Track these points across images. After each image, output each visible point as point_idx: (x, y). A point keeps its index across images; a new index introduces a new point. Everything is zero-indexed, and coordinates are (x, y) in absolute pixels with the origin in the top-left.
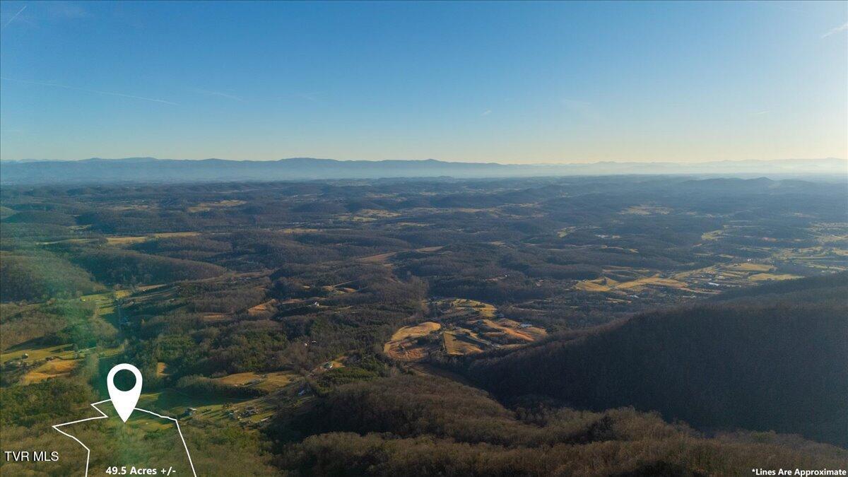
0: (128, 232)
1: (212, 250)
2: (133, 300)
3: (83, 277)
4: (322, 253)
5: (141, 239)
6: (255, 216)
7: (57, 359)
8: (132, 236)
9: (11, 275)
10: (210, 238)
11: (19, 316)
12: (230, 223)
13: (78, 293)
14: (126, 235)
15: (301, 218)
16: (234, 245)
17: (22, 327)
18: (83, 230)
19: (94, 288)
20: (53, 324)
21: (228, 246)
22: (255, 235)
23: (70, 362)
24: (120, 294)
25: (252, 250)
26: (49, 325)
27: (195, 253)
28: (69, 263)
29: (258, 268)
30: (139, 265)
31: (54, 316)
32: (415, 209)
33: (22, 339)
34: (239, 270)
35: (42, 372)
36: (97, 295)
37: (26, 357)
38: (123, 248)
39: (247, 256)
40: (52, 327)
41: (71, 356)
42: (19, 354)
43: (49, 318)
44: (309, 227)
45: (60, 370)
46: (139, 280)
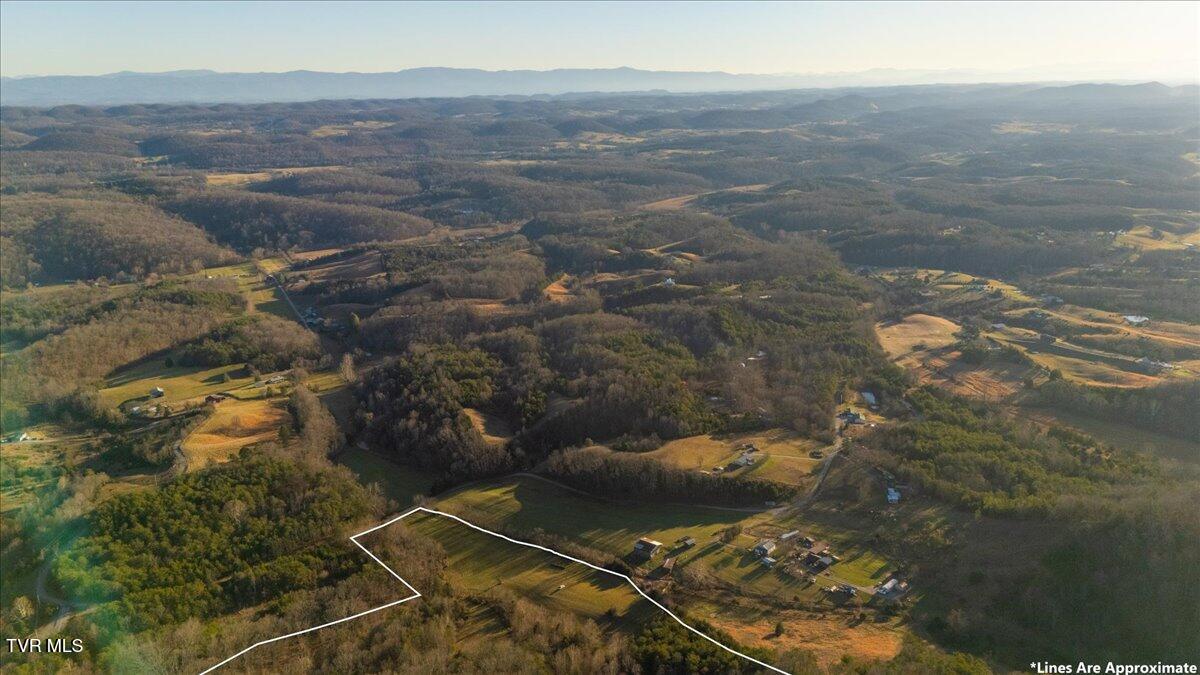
0: (230, 165)
1: (391, 192)
2: (303, 277)
3: (195, 238)
4: (580, 196)
5: (261, 177)
6: (426, 141)
7: (228, 400)
8: (240, 172)
9: (68, 231)
10: (378, 174)
11: (110, 307)
12: (388, 152)
13: (196, 263)
14: (230, 171)
15: (498, 145)
16: (425, 185)
17: (127, 330)
18: (158, 164)
19: (221, 255)
20: (183, 323)
21: (412, 186)
22: (451, 169)
23: (258, 406)
24: (271, 267)
25: (463, 191)
26: (175, 325)
27: (364, 197)
28: (162, 212)
29: (484, 220)
30: (286, 216)
31: (177, 306)
32: (664, 132)
33: (133, 354)
34: (455, 225)
35: (214, 432)
36: (227, 269)
37: (160, 395)
38: (238, 189)
39: (458, 200)
40: (183, 328)
41: (255, 392)
42: (142, 386)
43: (171, 310)
44: (523, 158)
45: (251, 426)
46: (292, 242)
